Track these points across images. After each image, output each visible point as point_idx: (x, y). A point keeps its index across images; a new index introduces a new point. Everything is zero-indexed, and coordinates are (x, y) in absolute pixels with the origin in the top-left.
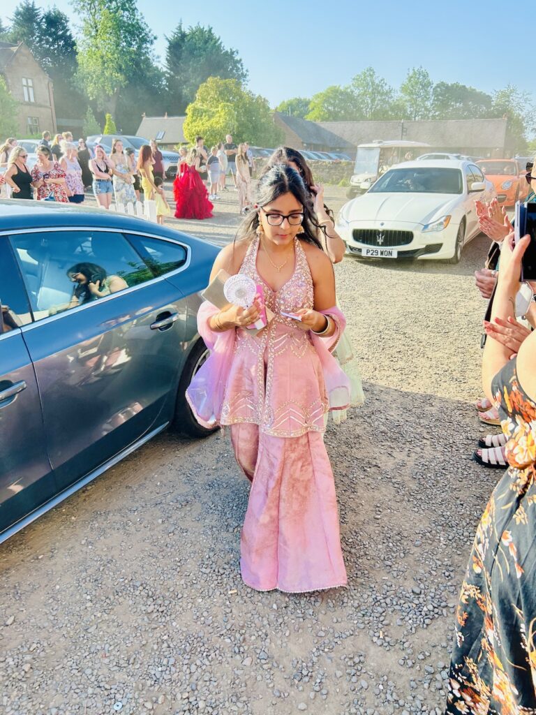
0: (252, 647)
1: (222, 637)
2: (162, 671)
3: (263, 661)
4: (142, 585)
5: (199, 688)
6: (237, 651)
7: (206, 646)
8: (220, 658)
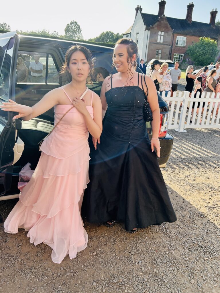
0: (197, 279)
1: (187, 268)
2: (160, 262)
3: (199, 287)
4: (169, 232)
5: (169, 276)
6: (190, 276)
7: (180, 266)
8: (182, 273)
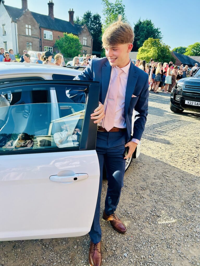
0: (174, 247)
1: (162, 240)
2: (140, 246)
7: (156, 242)
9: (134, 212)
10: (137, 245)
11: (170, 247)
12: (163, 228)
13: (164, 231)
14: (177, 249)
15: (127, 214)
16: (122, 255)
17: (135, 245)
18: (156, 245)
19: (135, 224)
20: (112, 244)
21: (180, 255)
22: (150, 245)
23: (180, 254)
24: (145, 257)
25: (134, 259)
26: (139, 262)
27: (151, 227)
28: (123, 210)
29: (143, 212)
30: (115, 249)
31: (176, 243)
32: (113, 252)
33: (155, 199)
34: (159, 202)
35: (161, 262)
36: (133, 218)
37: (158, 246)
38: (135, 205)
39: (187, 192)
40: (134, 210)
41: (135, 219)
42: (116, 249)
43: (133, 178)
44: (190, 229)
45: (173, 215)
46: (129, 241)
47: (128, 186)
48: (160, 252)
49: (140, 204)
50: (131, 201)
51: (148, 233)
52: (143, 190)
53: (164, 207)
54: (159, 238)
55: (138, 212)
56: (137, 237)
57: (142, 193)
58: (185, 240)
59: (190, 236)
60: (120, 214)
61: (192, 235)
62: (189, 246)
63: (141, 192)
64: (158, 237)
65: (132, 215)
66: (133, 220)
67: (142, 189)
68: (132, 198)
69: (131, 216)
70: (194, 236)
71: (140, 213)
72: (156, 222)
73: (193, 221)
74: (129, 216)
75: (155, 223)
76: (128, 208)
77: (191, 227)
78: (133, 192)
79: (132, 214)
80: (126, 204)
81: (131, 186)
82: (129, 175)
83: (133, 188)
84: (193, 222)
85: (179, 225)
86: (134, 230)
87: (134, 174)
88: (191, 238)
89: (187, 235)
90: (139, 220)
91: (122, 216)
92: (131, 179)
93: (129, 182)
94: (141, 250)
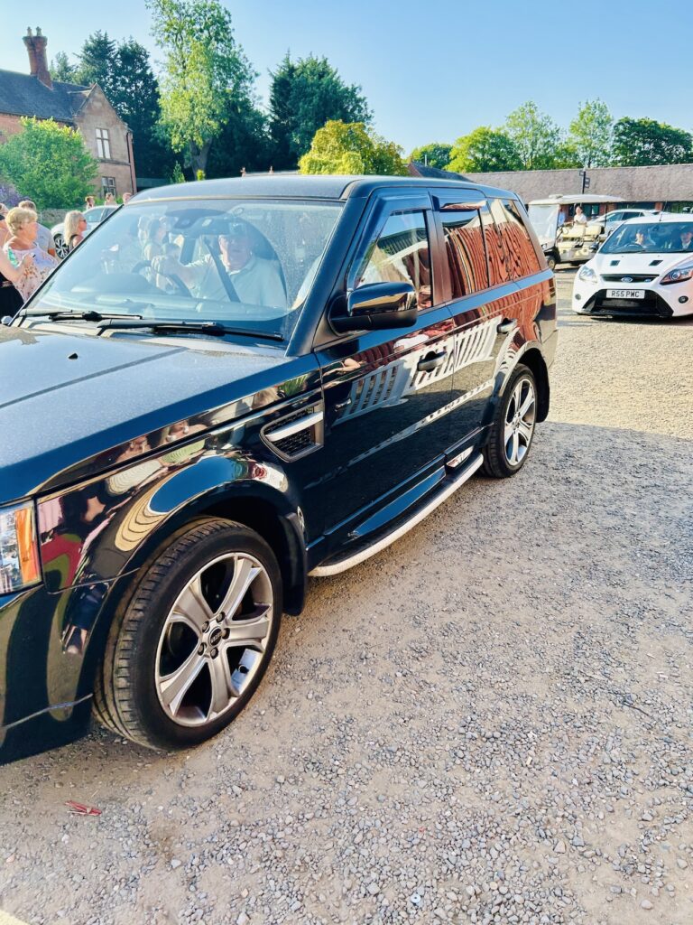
1: (519, 817)
2: (457, 855)
5: (508, 877)
6: (543, 835)
7: (503, 827)
8: (524, 842)
9: (409, 743)
10: (445, 856)
11: (549, 833)
12: (513, 775)
13: (517, 784)
14: (571, 836)
15: (388, 755)
16: (403, 903)
17: (440, 858)
18: (503, 837)
19: (422, 783)
20: (365, 873)
21: (582, 854)
22: (484, 845)
23: (580, 849)
24: (478, 891)
25: (448, 908)
26: (464, 911)
27: (474, 780)
28: (371, 743)
29: (439, 734)
30: (377, 890)
31: (563, 816)
32: (375, 899)
33: (464, 683)
34: (481, 689)
35: (532, 894)
36: (411, 764)
37: (511, 842)
38: (406, 719)
39: (554, 635)
40: (408, 734)
41: (417, 765)
42: (381, 888)
43: (378, 624)
44: (591, 759)
45: (530, 723)
46: (415, 847)
47: (370, 655)
48: (521, 859)
49: (423, 709)
50: (391, 705)
51: (469, 806)
52: (420, 659)
53: (500, 703)
54: (508, 813)
55: (423, 739)
56: (440, 827)
57: (419, 668)
58: (587, 799)
59: (596, 783)
60: (365, 763)
61: (603, 777)
62: (601, 816)
63: (416, 667)
64: (503, 808)
65: (407, 753)
66: (414, 769)
67: (417, 655)
68: (392, 695)
69: (402, 760)
70: (609, 777)
71: (428, 741)
72: (487, 759)
73: (595, 729)
74: (396, 759)
75: (483, 763)
76: (388, 731)
77: (592, 751)
78: (392, 674)
79: (403, 749)
80: (377, 720)
81: (378, 650)
82: (364, 617)
83: (387, 656)
84: (595, 731)
85: (558, 754)
86: (424, 804)
87: (380, 608)
88: (602, 785)
89: (588, 780)
90: (429, 765)
91: (373, 765)
92: (372, 629)
93: (369, 639)
94: (462, 868)
